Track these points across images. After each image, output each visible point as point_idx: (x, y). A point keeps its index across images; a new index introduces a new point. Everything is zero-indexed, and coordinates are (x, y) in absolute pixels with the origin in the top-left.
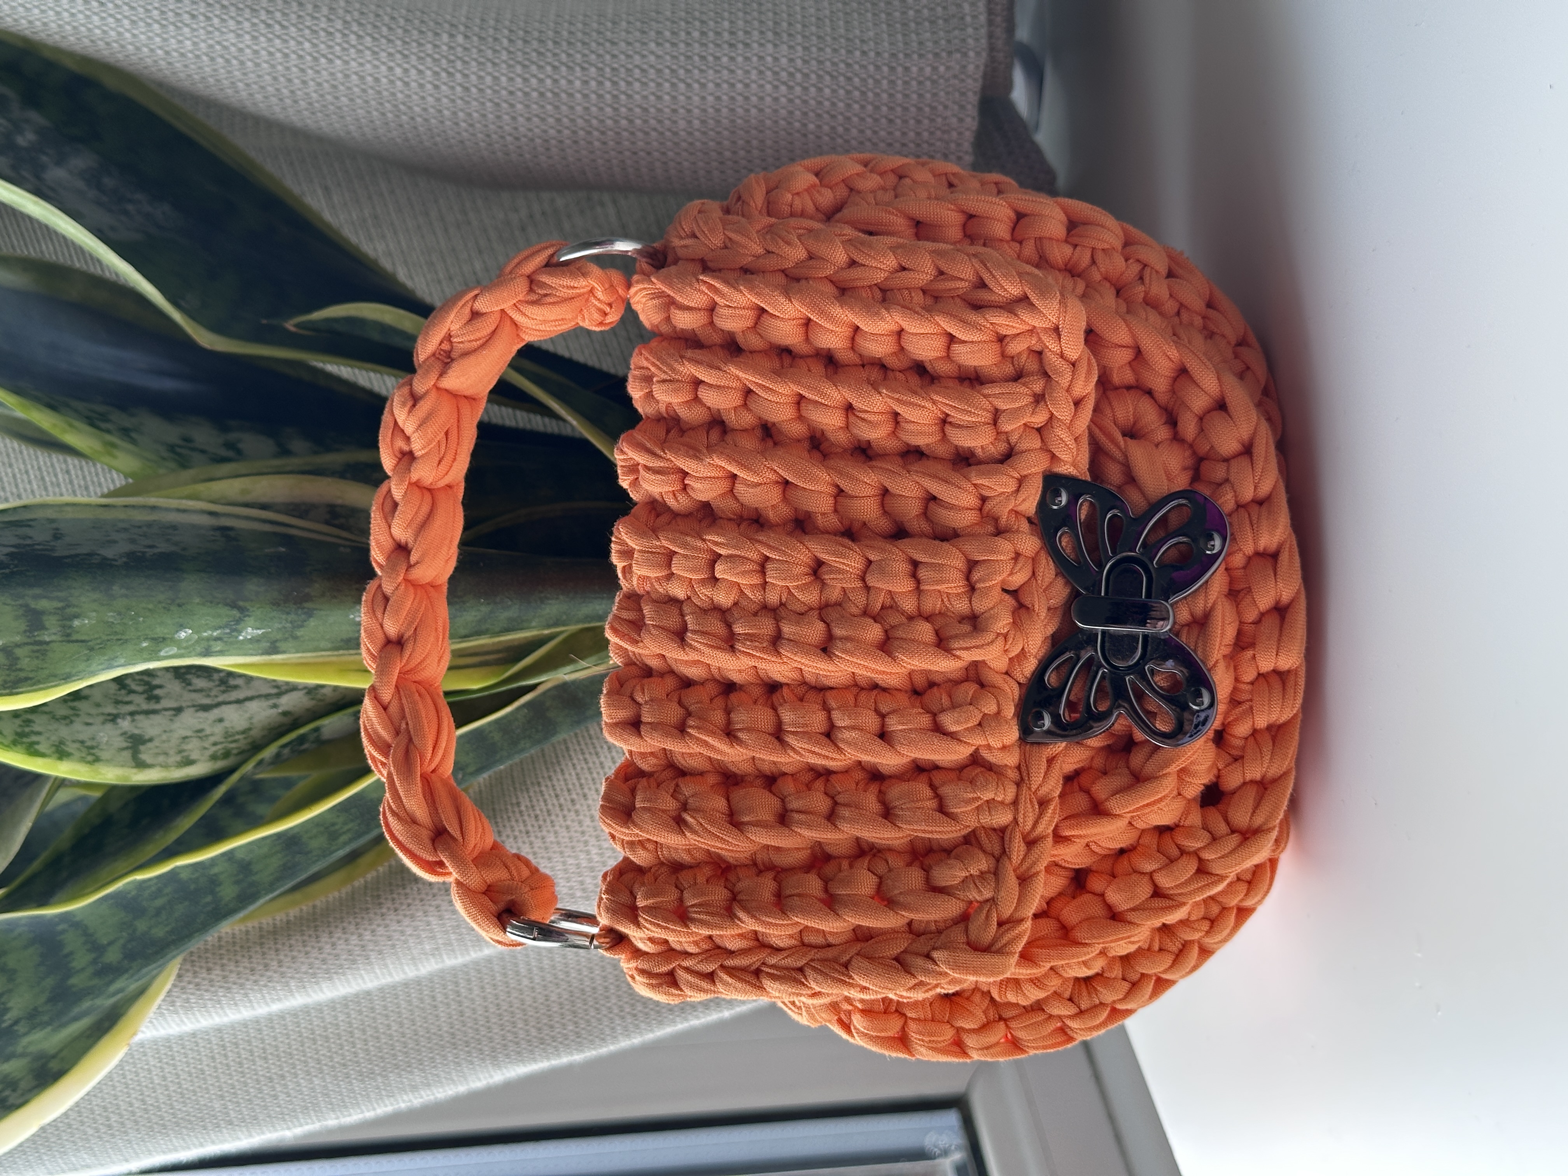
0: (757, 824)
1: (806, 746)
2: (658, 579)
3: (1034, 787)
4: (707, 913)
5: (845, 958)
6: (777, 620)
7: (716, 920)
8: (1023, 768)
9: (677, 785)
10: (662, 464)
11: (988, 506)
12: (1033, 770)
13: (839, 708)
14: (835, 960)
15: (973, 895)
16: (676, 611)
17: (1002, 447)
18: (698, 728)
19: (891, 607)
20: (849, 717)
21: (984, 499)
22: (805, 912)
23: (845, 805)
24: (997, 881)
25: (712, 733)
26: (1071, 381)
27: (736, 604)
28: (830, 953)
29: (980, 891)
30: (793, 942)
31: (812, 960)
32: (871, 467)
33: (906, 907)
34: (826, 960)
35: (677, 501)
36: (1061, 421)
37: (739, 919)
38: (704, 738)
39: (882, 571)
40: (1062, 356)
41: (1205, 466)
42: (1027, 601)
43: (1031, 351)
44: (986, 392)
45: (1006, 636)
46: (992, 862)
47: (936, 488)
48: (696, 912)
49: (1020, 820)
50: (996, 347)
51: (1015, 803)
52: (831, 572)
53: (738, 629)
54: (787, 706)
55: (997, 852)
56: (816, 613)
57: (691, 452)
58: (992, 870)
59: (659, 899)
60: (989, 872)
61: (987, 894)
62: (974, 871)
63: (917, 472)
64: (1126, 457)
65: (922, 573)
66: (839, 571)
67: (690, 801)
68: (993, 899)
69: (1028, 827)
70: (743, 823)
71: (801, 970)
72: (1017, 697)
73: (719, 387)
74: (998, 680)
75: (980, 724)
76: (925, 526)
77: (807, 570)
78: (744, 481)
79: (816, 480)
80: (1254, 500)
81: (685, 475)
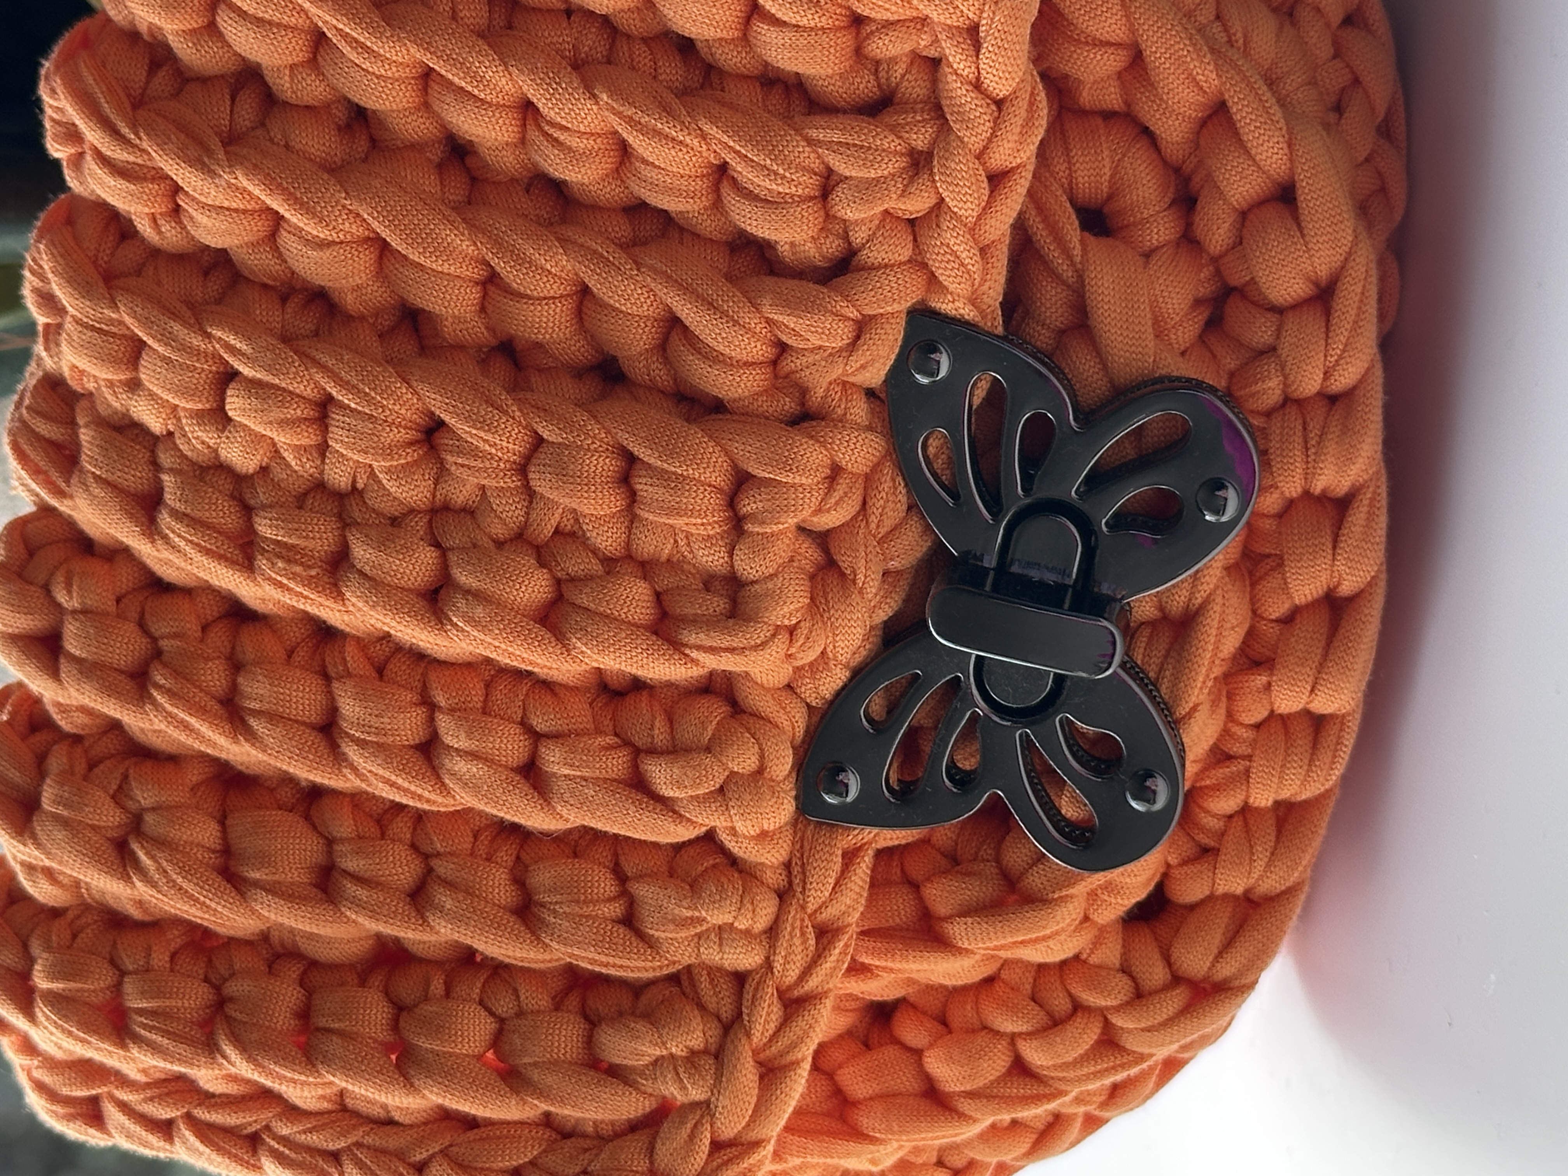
0: (273, 889)
1: (381, 772)
2: (111, 384)
3: (811, 908)
4: (166, 1033)
5: (419, 1156)
6: (345, 523)
7: (182, 1049)
8: (796, 870)
9: (125, 777)
10: (131, 159)
11: (789, 364)
12: (813, 879)
13: (452, 711)
14: (400, 1155)
15: (671, 1090)
16: (143, 455)
17: (832, 247)
18: (171, 694)
19: (572, 534)
20: (469, 735)
21: (782, 348)
22: (348, 1069)
23: (450, 885)
24: (719, 1075)
25: (200, 711)
26: (990, 140)
27: (264, 470)
28: (393, 1141)
29: (683, 1088)
30: (326, 1105)
31: (358, 1145)
32: (564, 241)
33: (542, 1093)
34: (384, 1152)
35: (160, 233)
36: (959, 218)
37: (225, 1057)
38: (182, 715)
39: (562, 474)
40: (977, 85)
41: (1236, 310)
42: (844, 562)
43: (916, 57)
44: (813, 133)
45: (792, 631)
46: (714, 1031)
47: (687, 312)
48: (145, 1026)
49: (778, 967)
50: (846, 41)
51: (772, 932)
52: (460, 453)
53: (265, 528)
54: (350, 684)
55: (726, 1011)
56: (420, 524)
57: (192, 152)
58: (713, 1049)
59: (72, 985)
60: (705, 1052)
61: (696, 1094)
62: (677, 1048)
63: (655, 271)
64: (1080, 277)
65: (643, 485)
66: (474, 453)
67: (149, 818)
68: (707, 1103)
69: (792, 975)
70: (245, 880)
71: (335, 1157)
72: (800, 732)
73: (259, 22)
74: (765, 705)
75: (721, 790)
76: (660, 374)
77: (412, 435)
78: (298, 232)
79: (445, 252)
80: (1320, 394)
81: (177, 189)
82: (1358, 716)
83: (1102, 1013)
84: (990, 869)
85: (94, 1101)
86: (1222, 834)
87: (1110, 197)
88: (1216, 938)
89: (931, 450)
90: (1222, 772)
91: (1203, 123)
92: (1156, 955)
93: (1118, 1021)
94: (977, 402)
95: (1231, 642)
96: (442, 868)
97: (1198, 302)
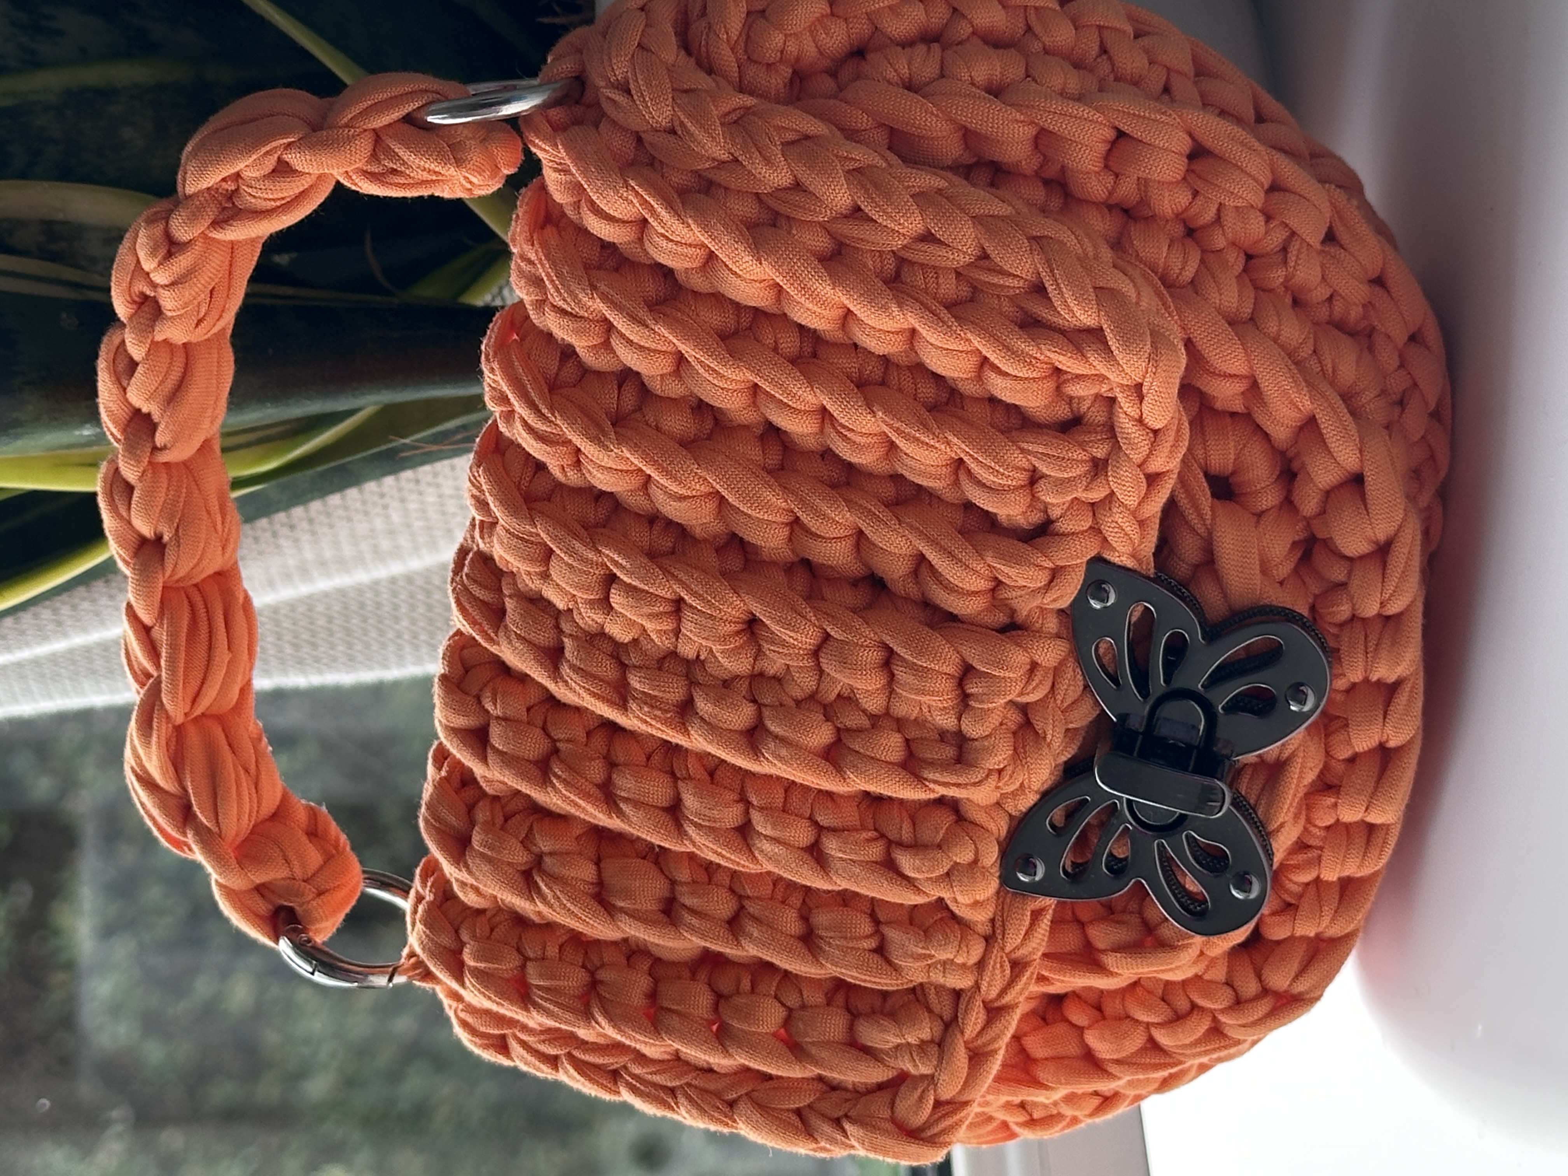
0: (634, 915)
1: (711, 845)
2: (529, 573)
3: (1008, 949)
4: (557, 1004)
5: (731, 1096)
6: (692, 683)
7: (568, 1016)
8: (998, 924)
9: (531, 829)
10: (549, 430)
11: (1003, 594)
12: (1011, 931)
13: (761, 809)
14: (717, 1095)
15: (908, 1067)
16: (550, 622)
17: (1036, 518)
18: (565, 782)
19: (849, 698)
20: (774, 826)
21: (998, 583)
22: (682, 1037)
23: (757, 920)
24: (940, 1059)
25: (587, 796)
26: (1148, 456)
27: (635, 641)
28: (712, 1086)
29: (916, 1066)
30: (666, 1057)
31: (689, 1085)
32: (849, 502)
33: (816, 1063)
34: (707, 1091)
35: (566, 476)
36: (1125, 506)
37: (597, 1023)
38: (572, 797)
39: (844, 662)
40: (1140, 421)
42: (1039, 726)
43: (1098, 397)
44: (1025, 446)
45: (1000, 771)
46: (938, 1028)
47: (932, 556)
48: (542, 998)
49: (984, 988)
50: (1050, 385)
51: (981, 965)
52: (773, 643)
53: (635, 682)
54: (691, 785)
55: (947, 1015)
56: (743, 687)
57: (594, 432)
58: (937, 1040)
59: (490, 965)
60: (932, 1041)
61: (925, 1070)
62: (912, 1039)
63: (911, 527)
64: (1210, 533)
65: (900, 673)
66: (783, 644)
67: (547, 860)
68: (932, 1076)
69: (994, 993)
70: (614, 906)
71: (672, 1091)
72: (1004, 832)
73: (641, 348)
74: (980, 817)
75: (948, 874)
76: (912, 590)
77: (739, 627)
78: (664, 489)
79: (768, 507)
80: (1379, 615)
81: (579, 450)
82: (1399, 826)
83: (1212, 1012)
84: (1135, 919)
85: (503, 1037)
86: (1300, 896)
87: (1233, 473)
88: (1295, 966)
89: (1101, 651)
90: (1301, 857)
91: (1301, 428)
92: (1252, 975)
93: (1223, 1018)
94: (1134, 619)
95: (1311, 776)
96: (752, 908)
97: (1295, 544)
